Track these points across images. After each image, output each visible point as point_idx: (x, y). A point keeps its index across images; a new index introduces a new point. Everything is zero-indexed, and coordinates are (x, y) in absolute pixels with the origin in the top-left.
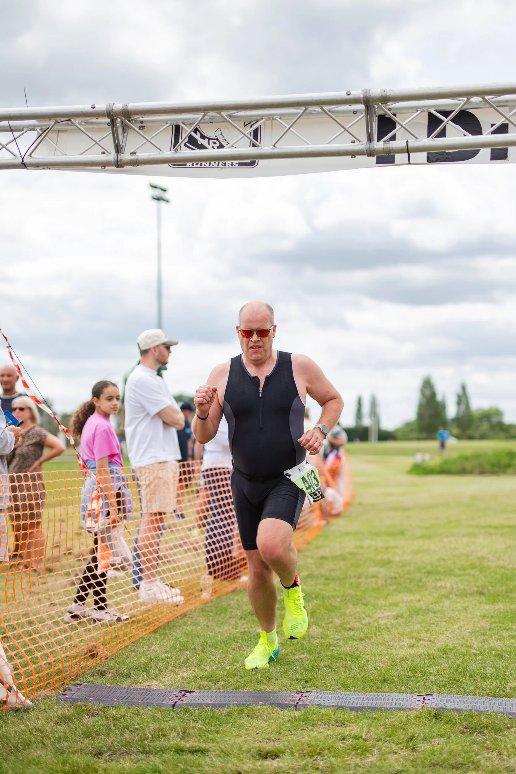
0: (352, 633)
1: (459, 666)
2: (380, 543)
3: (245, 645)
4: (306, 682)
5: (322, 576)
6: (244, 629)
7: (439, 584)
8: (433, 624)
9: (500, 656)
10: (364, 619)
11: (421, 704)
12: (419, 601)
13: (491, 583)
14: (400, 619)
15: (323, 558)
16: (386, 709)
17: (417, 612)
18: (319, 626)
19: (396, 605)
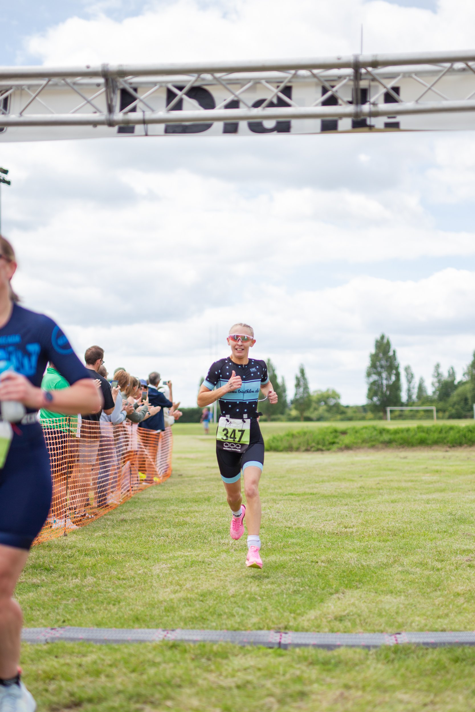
0: (124, 582)
1: (210, 607)
2: (183, 508)
3: (17, 593)
4: (64, 621)
5: (115, 536)
6: (23, 579)
7: (222, 541)
8: (202, 574)
9: (252, 599)
10: (140, 570)
11: (161, 636)
12: (198, 555)
13: (272, 540)
14: (173, 570)
15: (123, 520)
16: (128, 641)
17: (193, 563)
18: (95, 577)
19: (174, 558)
